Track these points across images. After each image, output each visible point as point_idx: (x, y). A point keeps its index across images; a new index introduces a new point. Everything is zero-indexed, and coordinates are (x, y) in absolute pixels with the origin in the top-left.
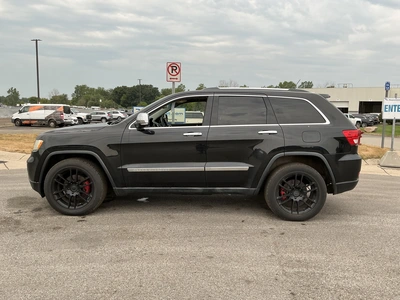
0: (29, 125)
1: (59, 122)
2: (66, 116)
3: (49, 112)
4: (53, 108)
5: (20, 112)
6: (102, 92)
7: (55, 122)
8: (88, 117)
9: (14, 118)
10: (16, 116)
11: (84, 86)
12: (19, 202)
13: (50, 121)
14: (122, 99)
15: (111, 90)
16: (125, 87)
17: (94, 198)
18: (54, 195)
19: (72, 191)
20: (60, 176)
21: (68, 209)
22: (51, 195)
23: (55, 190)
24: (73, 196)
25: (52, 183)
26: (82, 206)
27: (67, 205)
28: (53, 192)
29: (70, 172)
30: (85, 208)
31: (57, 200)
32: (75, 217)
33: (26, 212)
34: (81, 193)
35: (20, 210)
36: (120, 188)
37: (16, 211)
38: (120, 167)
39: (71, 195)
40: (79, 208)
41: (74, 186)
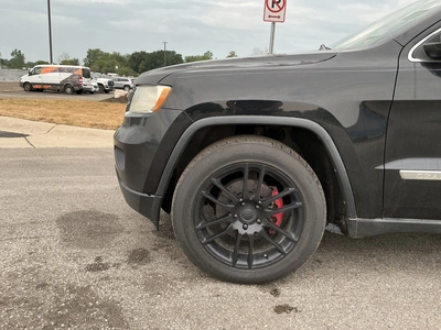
0: (40, 90)
1: (77, 88)
2: (85, 81)
3: (65, 76)
4: (69, 71)
5: (30, 74)
6: (117, 58)
7: (72, 88)
8: (110, 83)
9: (23, 81)
10: (25, 78)
11: (98, 50)
12: (84, 227)
13: (67, 86)
14: (141, 66)
15: (128, 56)
16: (144, 53)
17: (303, 245)
18: (197, 230)
19: (241, 221)
20: (217, 182)
21: (234, 266)
22: (191, 229)
23: (201, 219)
24: (246, 235)
25: (196, 200)
26: (265, 261)
27: (228, 256)
28: (195, 224)
29: (246, 174)
30: (276, 268)
31: (206, 244)
32: (253, 290)
33: (117, 265)
34: (266, 229)
35: (98, 259)
36: (368, 220)
37: (92, 262)
38: (381, 167)
39: (242, 231)
40: (260, 267)
41: (248, 210)
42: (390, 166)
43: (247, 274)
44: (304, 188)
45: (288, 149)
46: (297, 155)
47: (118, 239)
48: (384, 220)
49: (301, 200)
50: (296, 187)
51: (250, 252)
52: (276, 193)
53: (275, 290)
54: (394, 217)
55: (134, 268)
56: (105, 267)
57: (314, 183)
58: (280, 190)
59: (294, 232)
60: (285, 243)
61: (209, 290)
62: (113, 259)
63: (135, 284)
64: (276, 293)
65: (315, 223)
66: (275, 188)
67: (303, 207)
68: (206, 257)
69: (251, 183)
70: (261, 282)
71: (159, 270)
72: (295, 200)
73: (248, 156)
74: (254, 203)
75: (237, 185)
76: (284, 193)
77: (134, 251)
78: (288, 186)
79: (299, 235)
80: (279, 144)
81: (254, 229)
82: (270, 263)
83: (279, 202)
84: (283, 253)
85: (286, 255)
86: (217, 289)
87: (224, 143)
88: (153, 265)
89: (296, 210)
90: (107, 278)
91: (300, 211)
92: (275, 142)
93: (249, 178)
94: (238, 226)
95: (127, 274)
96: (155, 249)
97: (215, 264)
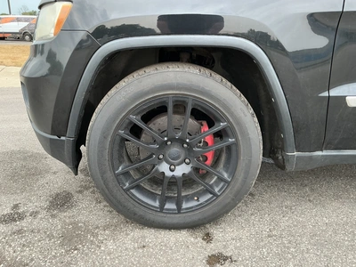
3: (23, 25)
4: (26, 20)
7: (30, 35)
13: (25, 34)
17: (237, 185)
18: (117, 176)
19: (168, 162)
20: (136, 119)
21: (161, 211)
22: (109, 175)
23: (121, 163)
24: (173, 177)
25: (113, 142)
26: (196, 203)
27: (155, 200)
28: (114, 168)
29: (170, 109)
30: (208, 211)
31: (128, 189)
32: (183, 235)
33: (34, 214)
34: (196, 170)
35: (16, 206)
36: (307, 154)
37: (7, 211)
38: (326, 94)
39: (168, 174)
40: (190, 210)
41: (175, 150)
42: (335, 92)
43: (177, 219)
44: (239, 123)
45: (218, 77)
46: (229, 84)
47: (42, 181)
48: (325, 153)
49: (235, 136)
50: (229, 122)
51: (179, 193)
52: (205, 128)
53: (208, 235)
54: (336, 148)
55: (53, 216)
56: (21, 217)
57: (249, 116)
58: (211, 125)
59: (227, 172)
60: (217, 183)
61: (134, 240)
62: (31, 207)
63: (50, 237)
64: (208, 238)
65: (250, 161)
66: (205, 123)
67: (236, 144)
68: (130, 204)
69: (177, 119)
70: (192, 226)
71: (81, 217)
72: (228, 136)
73: (171, 87)
74: (181, 141)
75: (162, 122)
76: (215, 129)
77: (57, 195)
78: (219, 121)
79: (233, 174)
80: (208, 72)
81: (182, 170)
82: (201, 206)
83: (209, 139)
84: (214, 194)
85: (218, 196)
86: (144, 237)
87: (141, 72)
88: (75, 211)
89: (229, 148)
90: (20, 232)
91: (233, 148)
92: (202, 69)
93: (175, 112)
94: (164, 168)
95: (44, 224)
96: (80, 192)
97: (140, 211)
